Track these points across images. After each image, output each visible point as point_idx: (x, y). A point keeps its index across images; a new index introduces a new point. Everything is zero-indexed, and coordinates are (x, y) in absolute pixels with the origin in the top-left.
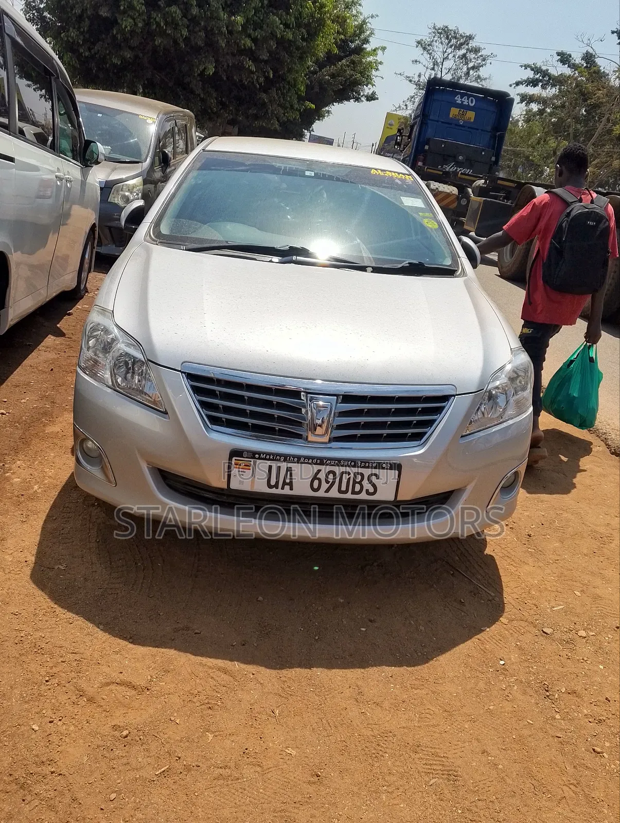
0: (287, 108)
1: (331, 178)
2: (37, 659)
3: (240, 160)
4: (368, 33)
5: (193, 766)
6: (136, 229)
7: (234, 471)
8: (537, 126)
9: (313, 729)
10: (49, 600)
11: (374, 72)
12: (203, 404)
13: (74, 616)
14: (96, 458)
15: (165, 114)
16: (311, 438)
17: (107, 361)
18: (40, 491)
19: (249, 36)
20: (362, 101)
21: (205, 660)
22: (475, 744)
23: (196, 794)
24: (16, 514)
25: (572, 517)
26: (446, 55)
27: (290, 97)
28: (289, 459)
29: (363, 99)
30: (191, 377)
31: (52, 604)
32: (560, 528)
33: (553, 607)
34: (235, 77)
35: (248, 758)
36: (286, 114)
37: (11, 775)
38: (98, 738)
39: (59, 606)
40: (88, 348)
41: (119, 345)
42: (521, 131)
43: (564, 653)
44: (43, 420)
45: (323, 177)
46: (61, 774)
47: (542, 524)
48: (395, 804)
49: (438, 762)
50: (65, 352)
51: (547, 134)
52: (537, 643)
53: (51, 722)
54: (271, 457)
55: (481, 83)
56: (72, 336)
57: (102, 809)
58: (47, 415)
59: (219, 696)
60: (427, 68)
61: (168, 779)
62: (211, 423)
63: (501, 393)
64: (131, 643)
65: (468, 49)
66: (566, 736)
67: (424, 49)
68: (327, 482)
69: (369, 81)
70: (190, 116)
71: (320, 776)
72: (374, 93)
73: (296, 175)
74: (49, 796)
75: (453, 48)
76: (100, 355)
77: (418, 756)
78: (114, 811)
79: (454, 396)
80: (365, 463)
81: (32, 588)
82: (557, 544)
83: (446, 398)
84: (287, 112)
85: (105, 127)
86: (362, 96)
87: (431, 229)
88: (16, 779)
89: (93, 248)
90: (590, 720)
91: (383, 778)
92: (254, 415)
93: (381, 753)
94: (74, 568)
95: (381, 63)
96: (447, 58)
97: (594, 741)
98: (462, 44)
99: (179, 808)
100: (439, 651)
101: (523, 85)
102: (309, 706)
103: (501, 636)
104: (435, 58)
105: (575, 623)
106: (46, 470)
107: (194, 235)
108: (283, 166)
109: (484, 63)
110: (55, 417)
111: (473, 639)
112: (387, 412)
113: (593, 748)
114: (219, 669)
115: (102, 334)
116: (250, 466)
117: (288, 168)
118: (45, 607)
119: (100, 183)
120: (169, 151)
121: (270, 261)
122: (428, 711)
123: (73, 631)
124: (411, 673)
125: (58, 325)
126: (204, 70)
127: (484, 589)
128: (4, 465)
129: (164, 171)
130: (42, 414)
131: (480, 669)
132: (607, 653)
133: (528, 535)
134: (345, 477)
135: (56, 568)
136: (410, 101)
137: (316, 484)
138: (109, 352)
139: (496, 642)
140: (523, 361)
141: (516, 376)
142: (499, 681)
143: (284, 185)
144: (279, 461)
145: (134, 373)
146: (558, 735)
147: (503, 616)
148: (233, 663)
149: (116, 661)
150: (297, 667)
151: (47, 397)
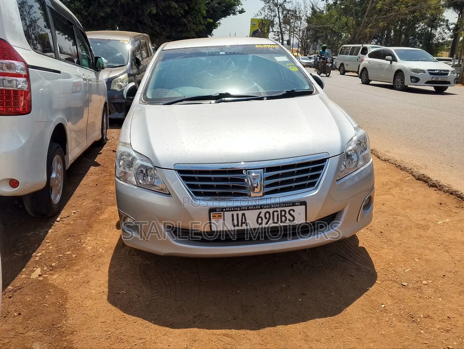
0: (198, 24)
1: (234, 53)
2: (120, 346)
3: (183, 52)
6: (133, 99)
7: (213, 221)
8: (334, 12)
10: (120, 311)
12: (190, 186)
13: (136, 318)
15: (134, 37)
16: (253, 194)
17: (132, 172)
18: (103, 251)
21: (215, 331)
24: (93, 266)
25: (403, 219)
27: (199, 18)
28: (243, 208)
29: (237, 13)
30: (180, 172)
31: (123, 313)
32: (398, 225)
33: (405, 270)
34: (167, 13)
39: (127, 314)
40: (120, 166)
41: (137, 161)
42: (326, 16)
43: (417, 295)
44: (98, 212)
45: (231, 54)
47: (387, 225)
50: (102, 174)
51: (340, 15)
52: (400, 291)
54: (232, 209)
56: (104, 165)
58: (98, 210)
62: (195, 196)
63: (354, 153)
64: (171, 328)
66: (430, 342)
68: (266, 218)
69: (239, 3)
70: (146, 37)
72: (242, 9)
73: (215, 55)
76: (127, 169)
79: (328, 158)
80: (286, 204)
81: (110, 306)
82: (398, 235)
83: (324, 160)
84: (199, 27)
85: (102, 50)
86: (237, 12)
87: (295, 71)
89: (107, 115)
90: (442, 331)
92: (218, 187)
94: (131, 291)
97: (447, 343)
100: (346, 305)
103: (379, 291)
105: (419, 277)
106: (104, 240)
107: (166, 96)
108: (207, 51)
110: (103, 210)
111: (363, 295)
112: (293, 174)
113: (448, 346)
114: (224, 335)
115: (126, 157)
116: (221, 216)
117: (210, 52)
118: (119, 315)
119: (105, 80)
120: (139, 57)
121: (210, 103)
122: (347, 340)
123: (138, 327)
124: (333, 320)
125: (95, 160)
126: (150, 12)
127: (363, 266)
128: (80, 241)
129: (138, 68)
130: (96, 209)
131: (372, 312)
132: (442, 291)
133: (381, 232)
134: (276, 214)
135: (121, 293)
136: (263, 10)
137: (260, 221)
138: (132, 167)
139: (376, 295)
140: (362, 133)
141: (359, 142)
142: (384, 316)
143: (210, 62)
144: (237, 210)
145: (147, 176)
146: (425, 342)
147: (378, 280)
148: (231, 330)
149: (165, 340)
150: (268, 327)
151: (97, 200)
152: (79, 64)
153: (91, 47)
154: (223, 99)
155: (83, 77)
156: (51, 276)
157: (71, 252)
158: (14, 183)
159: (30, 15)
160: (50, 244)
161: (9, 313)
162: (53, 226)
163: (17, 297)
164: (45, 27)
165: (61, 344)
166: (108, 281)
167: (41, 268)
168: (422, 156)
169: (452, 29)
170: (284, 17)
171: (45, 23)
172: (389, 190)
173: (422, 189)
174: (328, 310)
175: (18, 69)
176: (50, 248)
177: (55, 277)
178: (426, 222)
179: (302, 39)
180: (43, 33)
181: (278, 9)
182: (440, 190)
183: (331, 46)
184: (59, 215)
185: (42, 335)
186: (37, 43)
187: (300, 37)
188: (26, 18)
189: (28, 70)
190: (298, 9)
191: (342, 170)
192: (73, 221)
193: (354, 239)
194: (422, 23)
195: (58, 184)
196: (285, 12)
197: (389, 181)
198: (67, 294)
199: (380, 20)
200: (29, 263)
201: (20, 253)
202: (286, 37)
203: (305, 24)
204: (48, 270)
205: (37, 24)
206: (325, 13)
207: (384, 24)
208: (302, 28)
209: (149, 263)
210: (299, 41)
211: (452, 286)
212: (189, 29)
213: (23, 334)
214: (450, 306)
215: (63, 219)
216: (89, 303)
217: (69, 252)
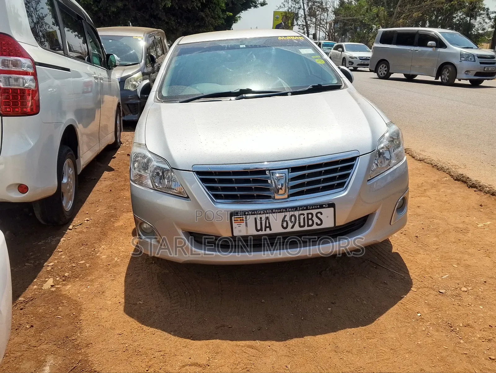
0: (216, 18)
1: (255, 46)
2: (139, 358)
3: (201, 46)
6: (147, 97)
7: (235, 225)
8: (363, 2)
10: (138, 323)
12: (209, 188)
13: (155, 329)
14: (151, 233)
15: (148, 33)
16: (277, 197)
17: (147, 175)
18: (118, 260)
20: (259, 7)
21: (239, 343)
22: (415, 366)
24: (108, 276)
25: (440, 222)
27: (217, 12)
28: (266, 212)
30: (198, 173)
31: (140, 325)
32: (434, 229)
33: (442, 277)
36: (216, 22)
39: (145, 325)
40: (135, 169)
41: (153, 163)
42: (355, 7)
43: (456, 303)
44: (112, 219)
45: (252, 47)
47: (423, 229)
50: (116, 179)
51: (371, 6)
52: (437, 299)
54: (255, 212)
56: (118, 170)
58: (112, 217)
59: (252, 362)
62: (216, 199)
63: (386, 151)
66: (470, 352)
68: (292, 222)
70: (161, 32)
72: (264, 1)
73: (234, 48)
76: (143, 172)
79: (359, 156)
80: (313, 206)
81: (127, 317)
82: (435, 239)
83: (354, 159)
85: (114, 47)
86: (258, 4)
87: (321, 64)
89: (120, 117)
90: (483, 340)
92: (240, 189)
94: (148, 301)
97: (489, 353)
100: (378, 314)
102: (308, 360)
103: (414, 299)
105: (458, 284)
106: (119, 248)
107: (183, 94)
108: (226, 45)
110: (118, 217)
111: (398, 304)
112: (320, 174)
113: (490, 357)
114: (248, 346)
115: (141, 159)
116: (243, 220)
117: (230, 45)
118: (136, 327)
119: (118, 79)
120: (153, 54)
121: (230, 100)
122: (381, 351)
123: (156, 338)
124: (365, 330)
125: (109, 165)
126: (165, 5)
127: (397, 273)
128: (94, 249)
129: (153, 66)
130: (110, 216)
131: (406, 321)
132: (482, 298)
133: (416, 237)
134: (302, 217)
135: (138, 303)
136: (286, 2)
137: (285, 225)
138: (147, 169)
140: (395, 130)
141: (392, 139)
142: (420, 326)
143: (229, 56)
144: (260, 214)
145: (164, 178)
146: (465, 353)
147: (413, 287)
148: (256, 342)
149: (185, 352)
150: (295, 338)
151: (111, 206)
152: (90, 61)
153: (102, 44)
154: (244, 95)
155: (94, 75)
156: (64, 287)
158: (23, 189)
159: (37, 11)
160: (62, 253)
161: (21, 325)
162: (65, 235)
163: (29, 308)
164: (54, 24)
165: (76, 357)
166: (125, 291)
167: (54, 279)
168: (461, 154)
169: (493, 18)
170: (309, 9)
171: (53, 20)
172: (425, 192)
173: (461, 190)
174: (360, 319)
175: (24, 66)
176: (63, 258)
177: (69, 287)
178: (466, 226)
179: (329, 32)
180: (51, 30)
182: (480, 191)
183: (361, 39)
184: (71, 223)
185: (56, 348)
186: (45, 40)
187: (327, 31)
188: (33, 15)
189: (35, 67)
191: (374, 169)
192: (86, 228)
193: (387, 243)
194: (460, 12)
195: (69, 190)
196: (310, 4)
197: (425, 182)
198: (81, 305)
199: (414, 10)
200: (41, 273)
201: (31, 263)
202: (312, 31)
203: (332, 16)
204: (61, 280)
205: (44, 21)
206: (353, 3)
207: (419, 14)
208: (329, 21)
209: (168, 271)
210: (326, 34)
211: (494, 293)
212: (207, 24)
213: (36, 347)
214: (492, 314)
215: (76, 227)
216: (105, 314)
217: (83, 262)
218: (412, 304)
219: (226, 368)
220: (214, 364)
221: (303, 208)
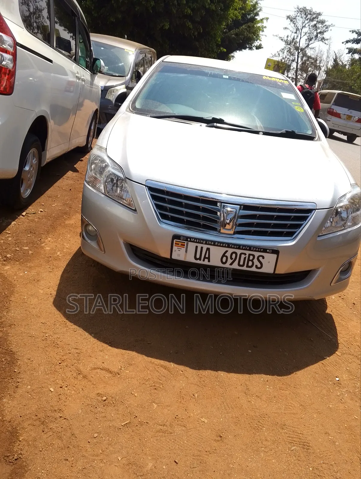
1: (238, 80)
2: (55, 350)
3: (184, 68)
4: (258, 9)
5: (144, 423)
7: (175, 248)
8: (357, 68)
9: (218, 408)
10: (63, 317)
11: (261, 33)
12: (157, 206)
13: (77, 327)
14: (94, 236)
15: (139, 50)
16: (223, 231)
17: (102, 179)
18: (61, 255)
19: (190, 7)
20: (253, 49)
21: (153, 360)
22: (321, 427)
23: (146, 440)
24: (46, 267)
26: (304, 25)
27: (212, 45)
28: (209, 243)
29: (254, 48)
30: (151, 189)
31: (65, 320)
34: (180, 32)
35: (178, 421)
37: (36, 416)
38: (88, 399)
39: (69, 321)
40: (91, 171)
41: (109, 169)
42: (347, 71)
44: (64, 216)
45: (234, 79)
46: (66, 419)
48: (269, 460)
49: (296, 437)
50: (78, 181)
53: (61, 387)
54: (198, 241)
55: (324, 42)
56: (82, 172)
57: (89, 442)
58: (66, 214)
59: (161, 382)
60: (292, 32)
61: (129, 428)
62: (162, 218)
63: (344, 211)
64: (110, 346)
65: (317, 21)
67: (291, 21)
68: (231, 258)
69: (258, 38)
70: (153, 52)
71: (222, 437)
72: (260, 45)
73: (217, 77)
74: (58, 431)
75: (309, 20)
76: (98, 175)
77: (283, 431)
78: (96, 444)
80: (256, 248)
81: (54, 309)
84: (210, 54)
86: (254, 46)
87: (299, 112)
88: (39, 418)
89: (96, 123)
91: (262, 443)
92: (188, 214)
93: (260, 427)
95: (265, 27)
96: (304, 27)
98: (314, 18)
99: (135, 447)
100: (297, 368)
101: (350, 42)
102: (216, 394)
103: (336, 363)
104: (297, 26)
106: (65, 244)
107: (156, 110)
108: (210, 72)
109: (327, 30)
110: (71, 216)
111: (318, 363)
114: (162, 366)
115: (99, 162)
116: (184, 245)
117: (213, 73)
118: (61, 321)
119: (101, 87)
120: (141, 71)
121: (200, 126)
122: (290, 404)
123: (76, 336)
124: (279, 380)
125: (75, 166)
126: (163, 26)
127: (326, 334)
128: (40, 239)
130: (64, 213)
131: (323, 382)
133: (353, 303)
134: (243, 256)
136: (282, 51)
137: (224, 259)
138: (103, 173)
139: (333, 366)
140: (358, 192)
141: (353, 201)
142: (336, 390)
143: (210, 83)
144: (202, 243)
145: (117, 187)
147: (338, 351)
148: (170, 363)
149: (100, 356)
150: (209, 370)
151: (67, 204)
152: (76, 61)
153: (92, 48)
154: (215, 124)
155: (77, 75)
156: (3, 266)
157: (28, 248)
159: (36, 2)
160: (10, 235)
162: (17, 219)
164: (48, 18)
166: (58, 285)
170: (302, 64)
175: (5, 44)
176: (9, 240)
177: (7, 268)
181: (298, 53)
184: (26, 210)
186: (39, 32)
188: (30, 4)
189: (16, 48)
190: (320, 57)
191: (327, 226)
192: (38, 219)
193: (322, 303)
195: (30, 179)
196: (304, 58)
198: (15, 287)
203: (323, 75)
206: (347, 67)
209: (104, 277)
215: (29, 215)
216: (34, 301)
217: (27, 248)
218: (333, 367)
219: (135, 381)
220: (125, 374)
221: (246, 247)
